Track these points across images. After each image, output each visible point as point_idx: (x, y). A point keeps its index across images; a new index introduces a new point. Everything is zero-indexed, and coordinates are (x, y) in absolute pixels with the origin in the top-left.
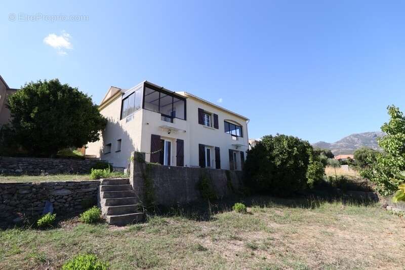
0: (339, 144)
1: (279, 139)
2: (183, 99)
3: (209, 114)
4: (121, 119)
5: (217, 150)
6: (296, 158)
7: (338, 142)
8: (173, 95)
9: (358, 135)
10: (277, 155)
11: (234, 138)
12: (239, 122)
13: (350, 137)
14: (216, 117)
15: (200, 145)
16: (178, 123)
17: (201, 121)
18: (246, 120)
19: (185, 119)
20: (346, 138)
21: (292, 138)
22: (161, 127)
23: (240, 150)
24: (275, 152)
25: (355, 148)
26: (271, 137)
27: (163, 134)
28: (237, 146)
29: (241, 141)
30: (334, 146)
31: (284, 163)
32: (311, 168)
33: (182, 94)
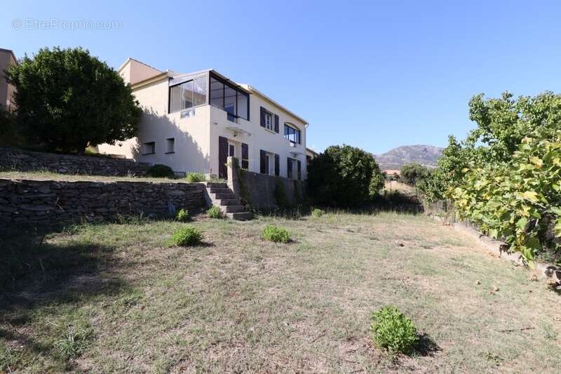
0: (385, 157)
1: (347, 150)
2: (246, 94)
3: (270, 114)
4: (169, 112)
5: (277, 158)
6: (360, 170)
7: (384, 155)
8: (237, 89)
9: (407, 147)
10: (344, 167)
11: (292, 144)
12: (297, 126)
13: (398, 149)
14: (277, 118)
15: (261, 151)
16: (242, 124)
17: (263, 124)
18: (305, 123)
19: (248, 119)
20: (394, 150)
21: (357, 150)
22: (228, 128)
23: (297, 158)
24: (342, 164)
26: (338, 147)
27: (229, 136)
28: (295, 155)
29: (299, 149)
30: (380, 159)
31: (349, 175)
33: (245, 87)
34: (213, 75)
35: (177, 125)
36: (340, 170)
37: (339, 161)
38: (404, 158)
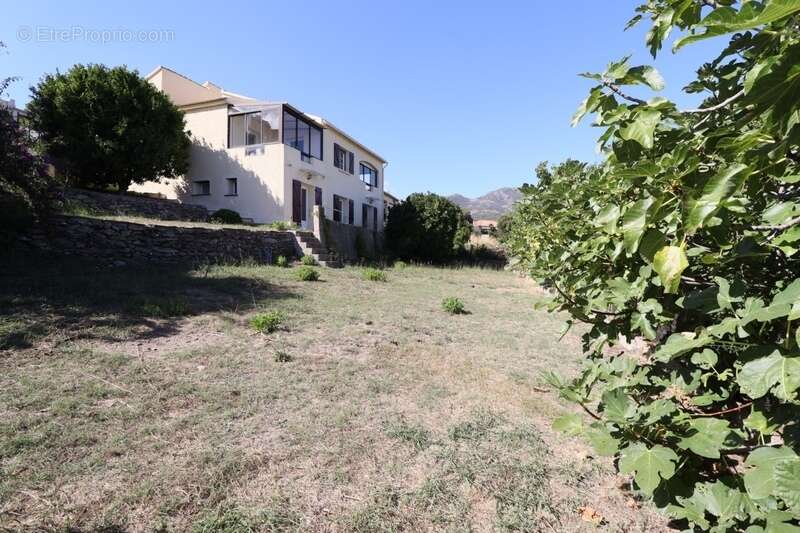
0: (481, 202)
1: (432, 198)
2: (319, 128)
3: (344, 152)
4: (229, 147)
5: (351, 204)
6: (445, 221)
7: (480, 198)
8: (311, 123)
9: (510, 190)
10: (428, 218)
11: (368, 187)
12: (373, 164)
13: (498, 191)
14: (352, 156)
15: (335, 196)
16: (316, 165)
17: (337, 163)
18: (383, 162)
19: (322, 159)
20: (492, 193)
21: (443, 199)
22: (302, 171)
23: (373, 205)
24: (427, 214)
25: (502, 211)
26: (422, 195)
27: (303, 179)
28: (371, 200)
29: (376, 193)
30: (475, 204)
31: (433, 227)
32: (459, 233)
33: (319, 120)
34: (287, 109)
35: (240, 163)
36: (423, 221)
37: (423, 210)
38: (506, 204)
